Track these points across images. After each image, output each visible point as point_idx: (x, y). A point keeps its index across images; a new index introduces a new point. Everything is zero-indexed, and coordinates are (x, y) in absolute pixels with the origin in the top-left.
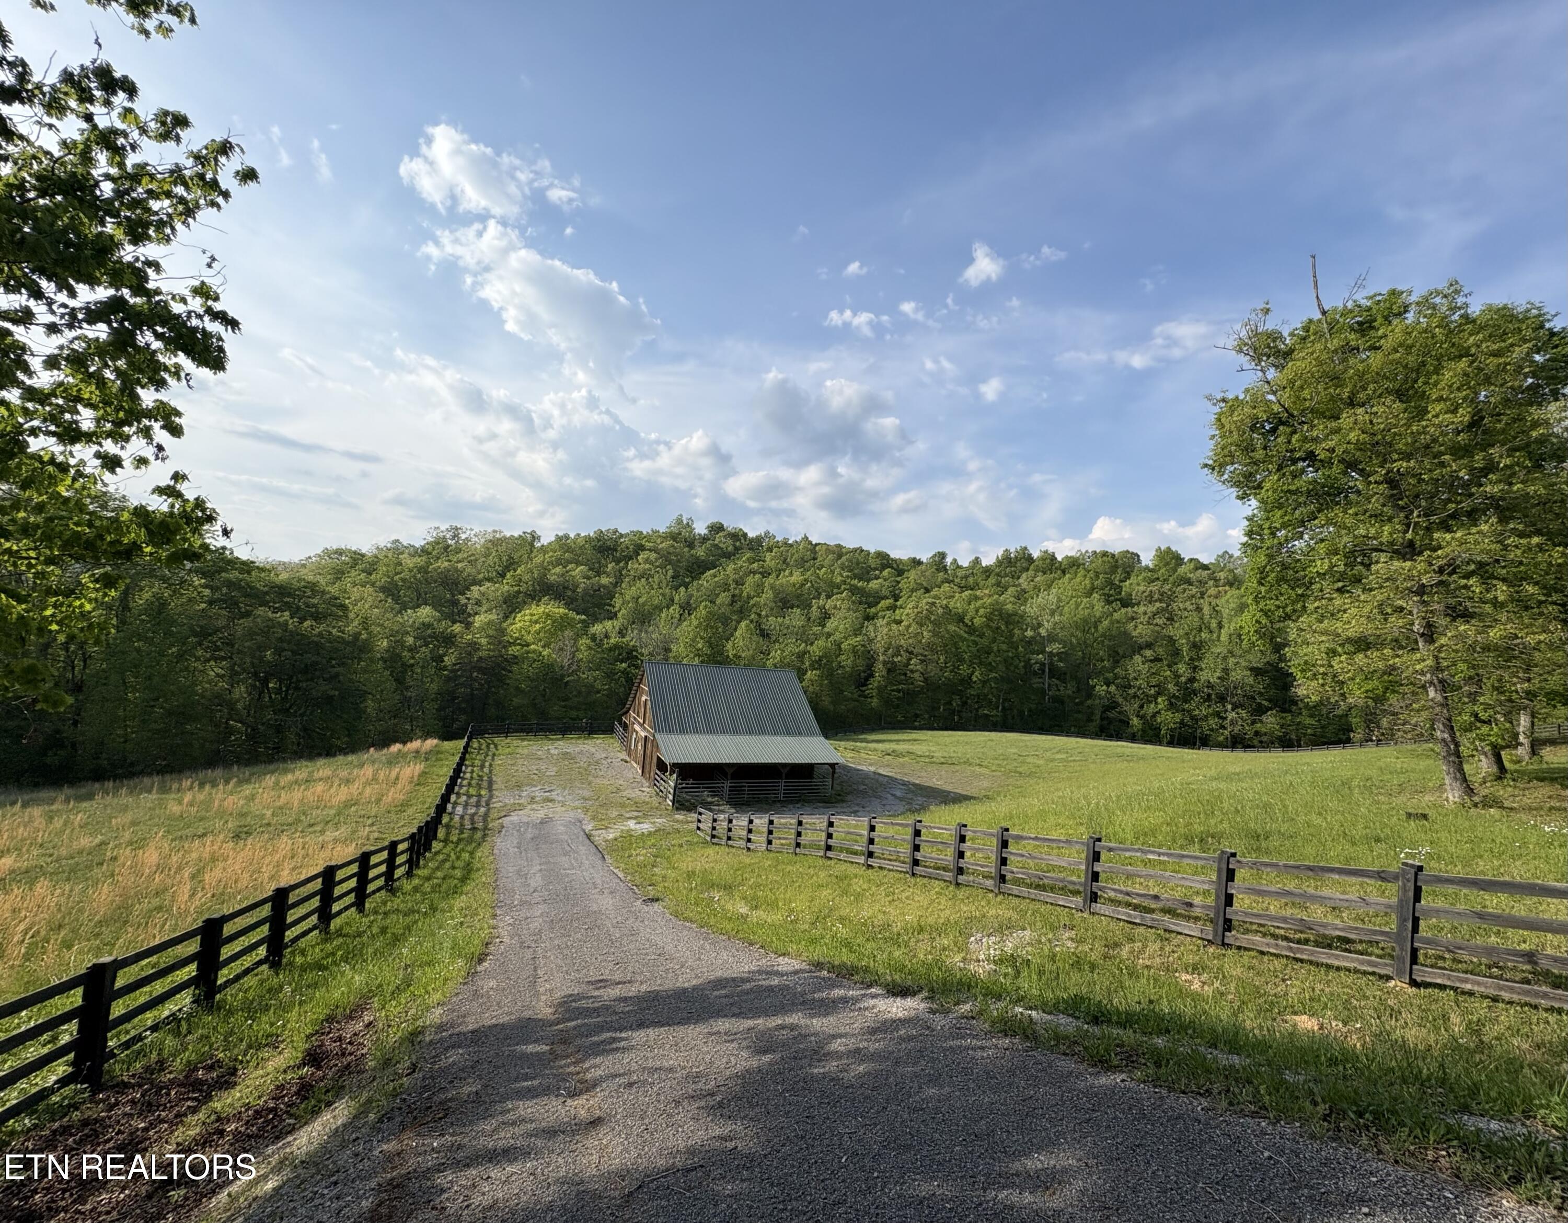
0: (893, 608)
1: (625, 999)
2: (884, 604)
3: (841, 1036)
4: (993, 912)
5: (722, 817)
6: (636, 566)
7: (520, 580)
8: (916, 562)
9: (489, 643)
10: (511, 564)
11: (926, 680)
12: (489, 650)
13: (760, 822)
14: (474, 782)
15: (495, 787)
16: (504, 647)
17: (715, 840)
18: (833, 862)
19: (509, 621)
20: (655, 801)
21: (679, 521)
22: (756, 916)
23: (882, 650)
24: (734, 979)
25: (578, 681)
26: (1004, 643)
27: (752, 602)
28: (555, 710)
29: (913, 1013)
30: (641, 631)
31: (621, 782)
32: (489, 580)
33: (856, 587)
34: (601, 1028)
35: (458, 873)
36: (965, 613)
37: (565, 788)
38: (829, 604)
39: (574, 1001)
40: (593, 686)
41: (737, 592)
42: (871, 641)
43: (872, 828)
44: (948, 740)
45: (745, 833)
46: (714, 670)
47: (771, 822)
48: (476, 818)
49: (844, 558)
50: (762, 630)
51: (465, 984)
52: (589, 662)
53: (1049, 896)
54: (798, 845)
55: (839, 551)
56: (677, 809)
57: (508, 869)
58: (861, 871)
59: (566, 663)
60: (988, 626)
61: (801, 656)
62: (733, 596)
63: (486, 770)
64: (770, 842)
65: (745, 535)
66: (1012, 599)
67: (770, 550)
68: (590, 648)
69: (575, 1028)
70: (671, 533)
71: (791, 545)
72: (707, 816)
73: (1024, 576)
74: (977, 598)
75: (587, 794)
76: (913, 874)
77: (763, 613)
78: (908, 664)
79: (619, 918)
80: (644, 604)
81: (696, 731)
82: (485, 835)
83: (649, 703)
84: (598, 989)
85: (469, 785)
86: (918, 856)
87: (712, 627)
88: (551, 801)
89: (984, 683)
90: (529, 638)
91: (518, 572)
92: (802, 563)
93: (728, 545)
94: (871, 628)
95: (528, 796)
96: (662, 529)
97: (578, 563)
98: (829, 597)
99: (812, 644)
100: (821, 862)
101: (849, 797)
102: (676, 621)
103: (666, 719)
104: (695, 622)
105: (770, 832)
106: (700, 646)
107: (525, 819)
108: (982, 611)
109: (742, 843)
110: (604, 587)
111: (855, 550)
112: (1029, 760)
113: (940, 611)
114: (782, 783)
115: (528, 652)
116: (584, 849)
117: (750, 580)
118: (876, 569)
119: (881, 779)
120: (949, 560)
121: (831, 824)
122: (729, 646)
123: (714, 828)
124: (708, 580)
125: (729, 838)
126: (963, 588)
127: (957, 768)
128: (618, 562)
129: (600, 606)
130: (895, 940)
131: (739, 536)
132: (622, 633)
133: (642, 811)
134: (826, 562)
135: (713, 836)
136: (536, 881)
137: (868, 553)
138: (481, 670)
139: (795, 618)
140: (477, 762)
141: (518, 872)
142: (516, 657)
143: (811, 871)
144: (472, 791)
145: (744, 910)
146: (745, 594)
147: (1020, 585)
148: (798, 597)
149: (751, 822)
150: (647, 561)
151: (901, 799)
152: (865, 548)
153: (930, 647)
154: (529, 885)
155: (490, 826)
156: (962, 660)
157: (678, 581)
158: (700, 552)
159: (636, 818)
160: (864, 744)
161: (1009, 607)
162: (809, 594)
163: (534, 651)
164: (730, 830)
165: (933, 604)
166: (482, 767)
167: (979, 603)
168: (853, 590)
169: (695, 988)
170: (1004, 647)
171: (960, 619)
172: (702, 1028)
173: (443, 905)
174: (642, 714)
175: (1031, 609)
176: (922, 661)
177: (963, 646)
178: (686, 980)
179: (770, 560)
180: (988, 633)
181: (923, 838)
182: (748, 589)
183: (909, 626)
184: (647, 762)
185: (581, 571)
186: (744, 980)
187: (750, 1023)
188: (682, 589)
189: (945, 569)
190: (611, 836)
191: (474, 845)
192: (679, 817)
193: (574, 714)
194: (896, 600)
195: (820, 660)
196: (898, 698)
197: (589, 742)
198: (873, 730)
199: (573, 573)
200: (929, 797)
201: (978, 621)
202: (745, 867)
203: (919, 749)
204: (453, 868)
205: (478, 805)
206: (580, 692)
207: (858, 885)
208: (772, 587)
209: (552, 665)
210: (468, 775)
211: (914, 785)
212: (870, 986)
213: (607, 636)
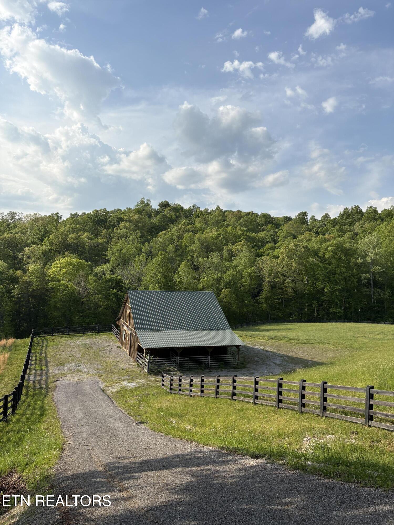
0: (274, 248)
1: (135, 463)
2: (267, 246)
3: (227, 472)
4: (317, 426)
5: (175, 378)
6: (119, 231)
7: (52, 242)
8: (287, 219)
9: (37, 281)
10: (45, 234)
11: (295, 292)
12: (38, 285)
13: (197, 380)
14: (37, 362)
15: (49, 364)
16: (46, 283)
17: (172, 391)
18: (236, 402)
19: (48, 267)
20: (138, 370)
21: (142, 201)
22: (194, 430)
23: (267, 275)
24: (183, 455)
25: (89, 300)
26: (344, 267)
27: (188, 249)
28: (76, 318)
29: (259, 464)
30: (123, 270)
31: (118, 360)
32: (34, 243)
33: (250, 237)
34: (127, 472)
35: (38, 412)
36: (319, 249)
37: (87, 364)
38: (234, 248)
39: (112, 464)
40: (97, 304)
41: (179, 243)
42: (260, 269)
43: (257, 383)
44: (310, 328)
45: (188, 387)
46: (168, 294)
47: (203, 381)
48: (42, 382)
49: (242, 219)
50: (195, 266)
51: (59, 460)
52: (95, 289)
53: (349, 418)
54: (218, 393)
55: (239, 215)
56: (151, 374)
57: (63, 409)
58: (251, 406)
59: (81, 291)
60: (334, 257)
61: (218, 280)
62: (177, 246)
63: (43, 355)
64: (202, 392)
65: (182, 208)
66: (349, 240)
67: (197, 216)
68: (95, 281)
69: (115, 473)
70: (138, 209)
71: (210, 213)
72: (167, 378)
73: (357, 224)
74: (326, 240)
75: (99, 367)
76: (279, 407)
77: (195, 255)
78: (283, 283)
79: (125, 432)
80: (124, 254)
81: (159, 329)
82: (47, 392)
83: (132, 314)
84: (122, 460)
85: (35, 364)
86: (281, 397)
87: (165, 266)
88: (80, 371)
89: (332, 292)
90: (59, 277)
91: (51, 238)
92: (217, 224)
93: (172, 215)
94: (260, 262)
95: (68, 369)
96: (133, 207)
97: (84, 231)
98: (233, 244)
99: (225, 273)
100: (230, 402)
101: (249, 365)
102: (144, 263)
103: (142, 323)
104: (156, 264)
105: (202, 386)
106: (159, 277)
107: (68, 382)
108: (330, 249)
109: (187, 393)
110: (100, 244)
111: (248, 214)
112: (359, 339)
113: (303, 250)
114: (209, 357)
115: (60, 286)
116: (101, 397)
117: (186, 236)
118: (262, 225)
119: (267, 353)
120: (309, 217)
121: (235, 381)
122: (175, 276)
123: (171, 385)
124: (161, 237)
125: (180, 390)
126: (317, 233)
127: (314, 346)
128: (108, 229)
129: (99, 255)
130: (265, 440)
131: (178, 209)
132: (112, 271)
133: (131, 376)
134: (231, 223)
135: (171, 389)
136: (79, 415)
137: (257, 215)
138: (33, 297)
139: (214, 258)
140: (38, 351)
141: (69, 410)
142: (53, 288)
143: (225, 407)
144: (38, 367)
145: (189, 427)
146: (183, 245)
147: (354, 230)
148: (215, 244)
149: (192, 381)
150: (125, 227)
151: (279, 365)
152: (255, 212)
153: (298, 272)
154: (76, 417)
155: (50, 386)
156: (317, 279)
157: (144, 239)
158: (156, 220)
159: (128, 380)
160: (257, 333)
161: (347, 245)
162: (222, 242)
163: (63, 285)
164: (180, 385)
165: (298, 245)
166: (41, 353)
167: (329, 243)
168: (248, 239)
169: (165, 458)
170: (344, 270)
171: (316, 254)
172: (170, 471)
173: (35, 427)
174: (128, 320)
175: (361, 245)
176: (293, 281)
177: (318, 271)
178: (161, 455)
179: (198, 224)
180: (334, 261)
181: (283, 388)
182: (185, 241)
183: (284, 260)
184: (132, 348)
185: (86, 236)
186: (187, 455)
187: (190, 469)
188: (147, 244)
189: (306, 222)
190: (115, 390)
191: (43, 397)
192: (152, 378)
193: (88, 320)
194: (275, 244)
195: (230, 282)
196: (279, 304)
197: (98, 337)
198: (263, 323)
199: (82, 237)
200: (296, 364)
201: (327, 255)
202: (189, 406)
203: (290, 334)
204: (34, 409)
205: (41, 375)
206: (90, 308)
207: (249, 414)
208: (199, 239)
209: (74, 292)
210: (34, 358)
211: (288, 357)
212: (244, 456)
213: (104, 273)
